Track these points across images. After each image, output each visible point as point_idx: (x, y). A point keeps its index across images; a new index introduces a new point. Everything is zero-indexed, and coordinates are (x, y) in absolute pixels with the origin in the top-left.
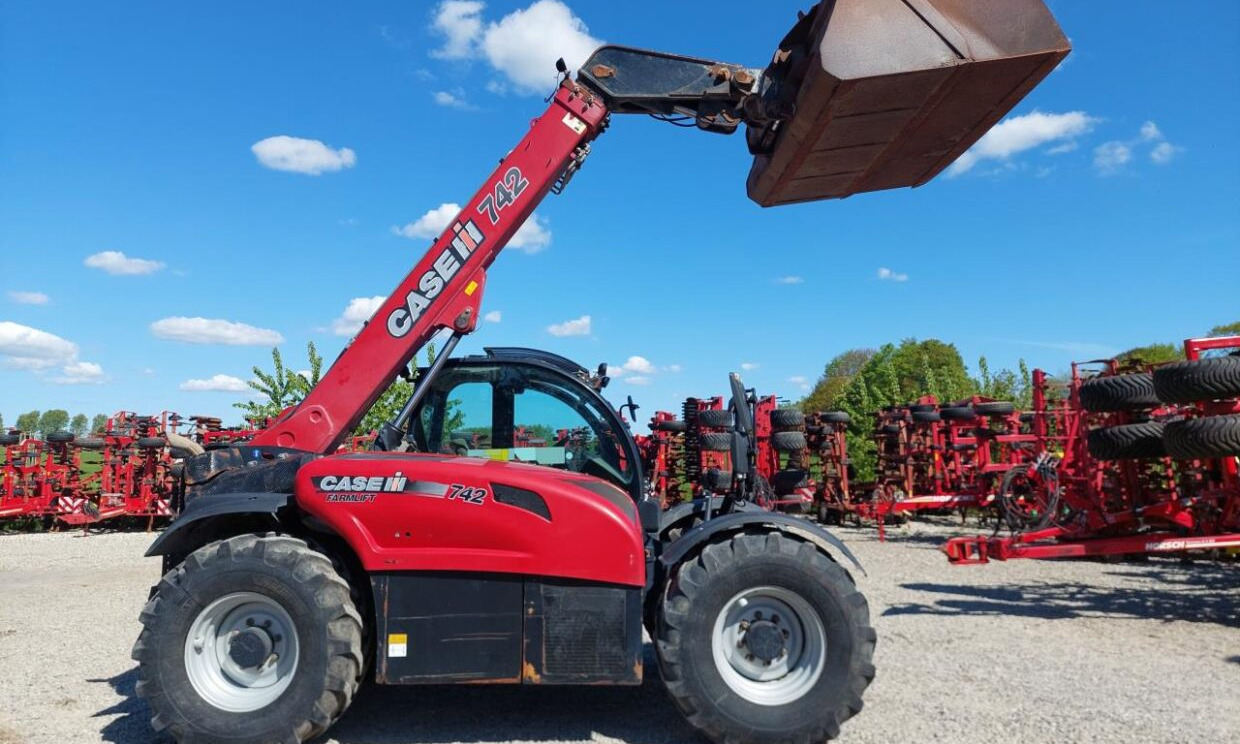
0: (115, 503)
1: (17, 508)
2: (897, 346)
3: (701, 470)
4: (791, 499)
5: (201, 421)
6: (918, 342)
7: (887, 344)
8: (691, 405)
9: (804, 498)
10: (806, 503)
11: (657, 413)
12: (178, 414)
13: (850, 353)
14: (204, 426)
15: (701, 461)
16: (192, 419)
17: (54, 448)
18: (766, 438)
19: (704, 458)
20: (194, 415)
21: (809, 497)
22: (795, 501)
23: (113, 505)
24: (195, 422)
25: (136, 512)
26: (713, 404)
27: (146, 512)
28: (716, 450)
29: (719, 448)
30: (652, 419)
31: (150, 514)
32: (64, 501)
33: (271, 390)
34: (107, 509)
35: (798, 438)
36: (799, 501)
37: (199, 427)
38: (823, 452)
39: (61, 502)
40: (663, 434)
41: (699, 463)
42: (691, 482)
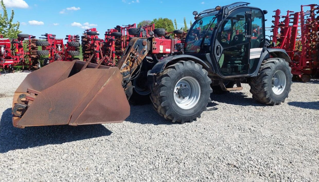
2: (158, 19)
6: (163, 19)
7: (155, 19)
13: (144, 21)
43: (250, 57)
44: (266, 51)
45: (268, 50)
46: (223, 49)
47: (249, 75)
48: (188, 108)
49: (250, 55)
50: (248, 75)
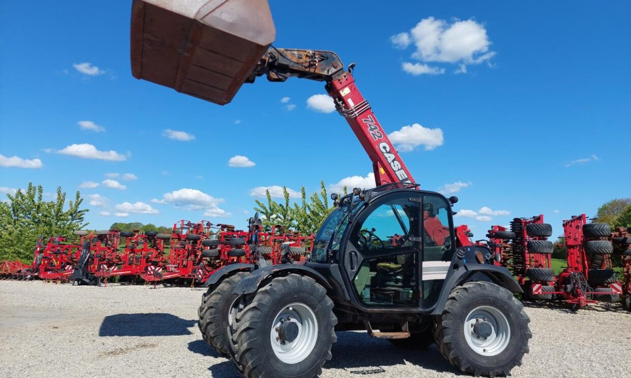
0: (174, 271)
1: (128, 271)
3: (525, 267)
4: (602, 291)
5: (224, 227)
8: (517, 223)
9: (614, 291)
10: (615, 295)
11: (492, 227)
12: (211, 222)
14: (225, 230)
15: (525, 261)
16: (218, 225)
17: (148, 240)
18: (577, 246)
19: (528, 259)
20: (220, 223)
21: (618, 291)
22: (607, 293)
23: (172, 272)
24: (220, 227)
25: (184, 276)
26: (534, 222)
27: (190, 276)
28: (538, 253)
29: (541, 251)
30: (489, 231)
31: (192, 277)
32: (150, 267)
33: (264, 211)
34: (168, 273)
35: (607, 245)
36: (609, 293)
37: (223, 230)
38: (625, 257)
39: (149, 269)
40: (498, 240)
41: (523, 263)
42: (517, 275)
43: (423, 276)
44: (463, 267)
45: (467, 267)
46: (363, 259)
47: (424, 310)
48: (294, 361)
49: (423, 273)
50: (420, 309)
